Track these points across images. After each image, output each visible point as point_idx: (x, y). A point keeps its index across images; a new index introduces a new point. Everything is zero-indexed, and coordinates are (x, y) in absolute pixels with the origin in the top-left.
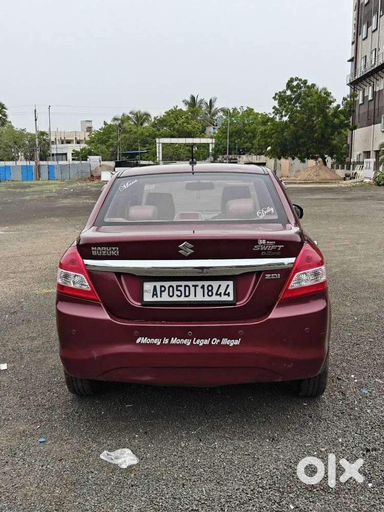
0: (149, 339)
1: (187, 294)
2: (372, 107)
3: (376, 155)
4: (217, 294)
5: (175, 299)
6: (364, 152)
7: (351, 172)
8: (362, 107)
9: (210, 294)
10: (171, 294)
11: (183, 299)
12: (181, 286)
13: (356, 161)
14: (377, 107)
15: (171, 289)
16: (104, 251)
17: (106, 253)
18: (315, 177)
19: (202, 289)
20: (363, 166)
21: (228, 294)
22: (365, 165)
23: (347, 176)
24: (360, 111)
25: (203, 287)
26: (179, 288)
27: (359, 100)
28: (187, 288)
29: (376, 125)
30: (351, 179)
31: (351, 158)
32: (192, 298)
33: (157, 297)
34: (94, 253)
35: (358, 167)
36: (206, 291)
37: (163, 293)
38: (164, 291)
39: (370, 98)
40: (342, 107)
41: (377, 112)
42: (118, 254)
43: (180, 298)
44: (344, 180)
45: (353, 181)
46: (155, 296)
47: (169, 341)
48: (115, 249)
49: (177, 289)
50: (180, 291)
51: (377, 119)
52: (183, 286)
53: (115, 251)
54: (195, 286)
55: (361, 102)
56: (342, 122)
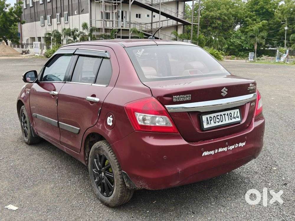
0: (209, 152)
1: (222, 120)
2: (33, 11)
3: (39, 39)
4: (234, 118)
5: (217, 124)
6: (30, 38)
7: (24, 49)
8: (26, 11)
9: (231, 118)
10: (215, 122)
11: (220, 123)
12: (218, 116)
13: (26, 43)
14: (36, 11)
15: (214, 118)
16: (182, 98)
17: (183, 99)
18: (3, 53)
19: (227, 116)
20: (33, 46)
21: (238, 117)
22: (34, 45)
23: (23, 52)
24: (26, 13)
25: (228, 115)
26: (218, 117)
27: (23, 6)
28: (221, 116)
29: (36, 22)
30: (26, 54)
31: (22, 41)
32: (224, 123)
33: (209, 124)
34: (174, 100)
35: (29, 46)
36: (229, 117)
37: (211, 121)
38: (211, 120)
39: (31, 5)
40: (14, 9)
41: (36, 14)
42: (190, 99)
43: (219, 123)
44: (22, 54)
45: (27, 55)
46: (208, 124)
47: (218, 151)
48: (189, 96)
49: (217, 117)
50: (219, 119)
51: (37, 18)
52: (219, 116)
53: (188, 97)
54: (224, 115)
55: (25, 7)
56: (15, 18)
